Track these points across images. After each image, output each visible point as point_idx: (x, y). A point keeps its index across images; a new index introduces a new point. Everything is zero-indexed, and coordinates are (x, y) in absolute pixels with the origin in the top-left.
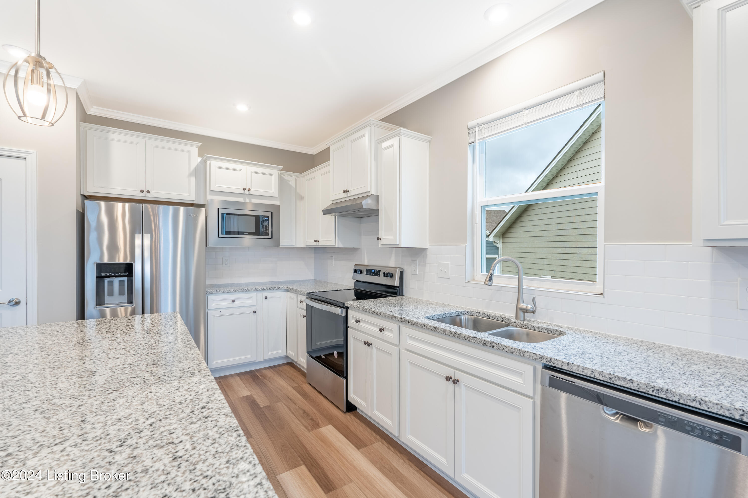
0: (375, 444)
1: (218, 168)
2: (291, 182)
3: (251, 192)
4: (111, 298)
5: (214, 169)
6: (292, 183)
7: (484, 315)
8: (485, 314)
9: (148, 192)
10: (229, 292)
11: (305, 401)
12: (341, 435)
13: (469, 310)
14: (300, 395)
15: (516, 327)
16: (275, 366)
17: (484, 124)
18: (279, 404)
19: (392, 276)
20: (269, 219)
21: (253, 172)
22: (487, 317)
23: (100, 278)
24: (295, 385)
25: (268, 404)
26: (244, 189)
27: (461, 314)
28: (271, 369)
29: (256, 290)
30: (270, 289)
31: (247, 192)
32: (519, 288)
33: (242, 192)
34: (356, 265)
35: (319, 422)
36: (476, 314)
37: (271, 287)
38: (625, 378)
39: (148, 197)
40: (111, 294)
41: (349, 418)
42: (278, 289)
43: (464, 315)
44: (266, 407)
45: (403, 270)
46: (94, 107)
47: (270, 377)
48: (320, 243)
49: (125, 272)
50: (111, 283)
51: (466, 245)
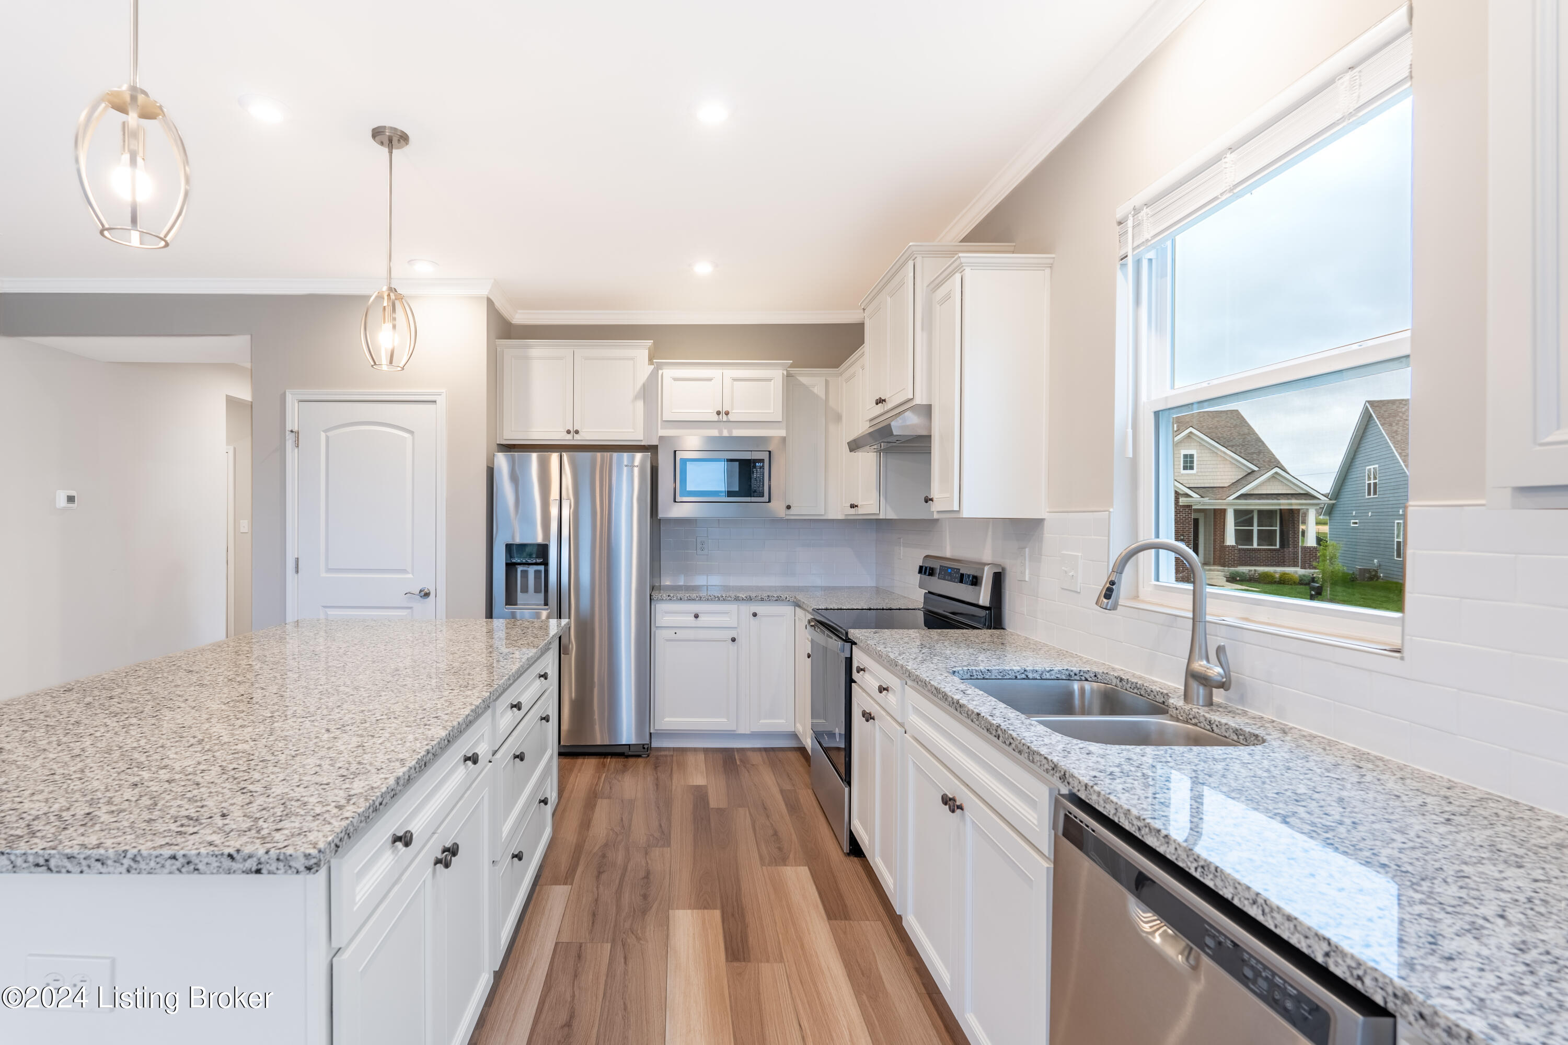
0: (867, 922)
1: (675, 379)
2: (816, 388)
3: (731, 417)
4: (524, 595)
5: (667, 381)
6: (819, 390)
7: (1129, 685)
8: (1132, 683)
9: (577, 432)
10: (690, 600)
11: (787, 818)
12: (814, 887)
13: (1101, 671)
14: (786, 805)
15: (1178, 720)
16: (773, 749)
17: (1147, 205)
18: (741, 810)
19: (975, 581)
20: (763, 466)
21: (735, 380)
22: (1135, 691)
23: (510, 567)
24: (788, 787)
25: (723, 805)
26: (718, 413)
27: (1076, 677)
28: (764, 753)
29: (737, 599)
30: (762, 600)
31: (725, 418)
32: (1194, 619)
33: (716, 418)
34: (927, 557)
35: (789, 856)
36: (1114, 681)
37: (765, 595)
38: (1159, 831)
39: (578, 440)
40: (525, 590)
41: (846, 867)
42: (778, 599)
43: (1086, 680)
44: (718, 809)
45: (1004, 569)
46: (519, 311)
47: (753, 765)
48: (860, 511)
49: (537, 557)
50: (525, 574)
51: (1111, 510)
